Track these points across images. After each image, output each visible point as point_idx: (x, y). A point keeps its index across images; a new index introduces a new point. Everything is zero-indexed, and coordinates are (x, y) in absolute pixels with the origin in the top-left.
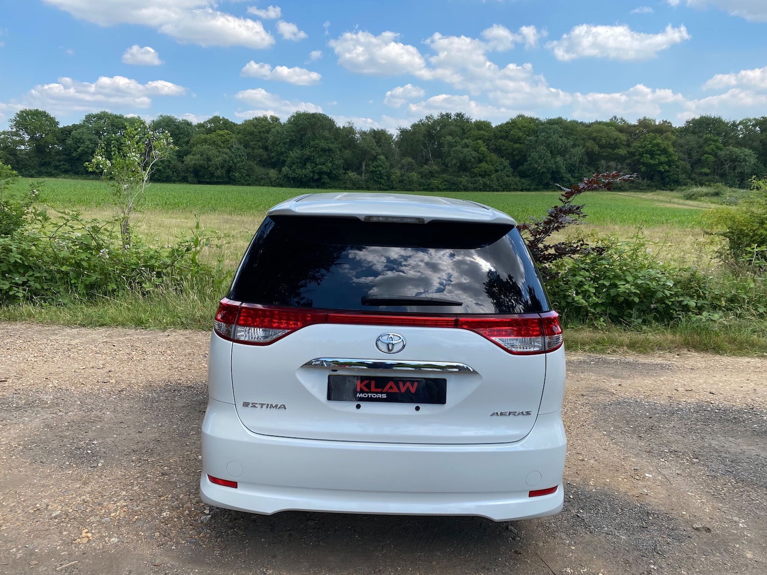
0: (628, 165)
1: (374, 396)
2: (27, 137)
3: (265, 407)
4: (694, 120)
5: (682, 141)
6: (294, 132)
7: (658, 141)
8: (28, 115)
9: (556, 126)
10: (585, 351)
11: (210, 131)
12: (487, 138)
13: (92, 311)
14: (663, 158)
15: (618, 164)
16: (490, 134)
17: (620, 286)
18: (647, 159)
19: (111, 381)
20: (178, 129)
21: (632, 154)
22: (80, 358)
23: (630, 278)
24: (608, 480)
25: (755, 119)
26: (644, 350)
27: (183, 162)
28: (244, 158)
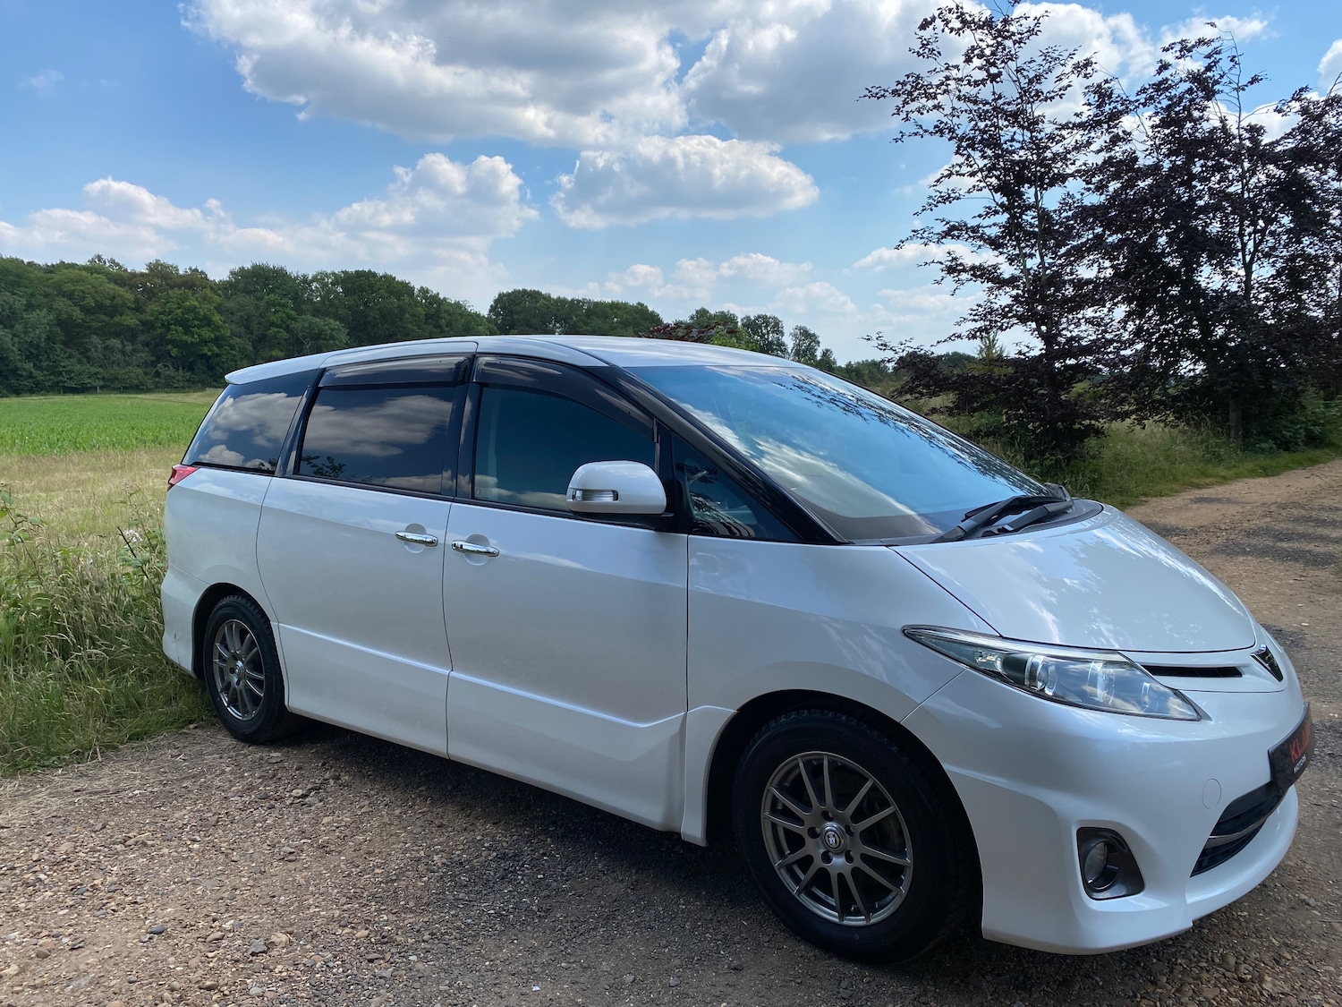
0: (146, 344)
4: (242, 269)
5: (230, 304)
7: (192, 303)
14: (206, 333)
15: (126, 343)
18: (177, 333)
21: (148, 326)
25: (334, 274)
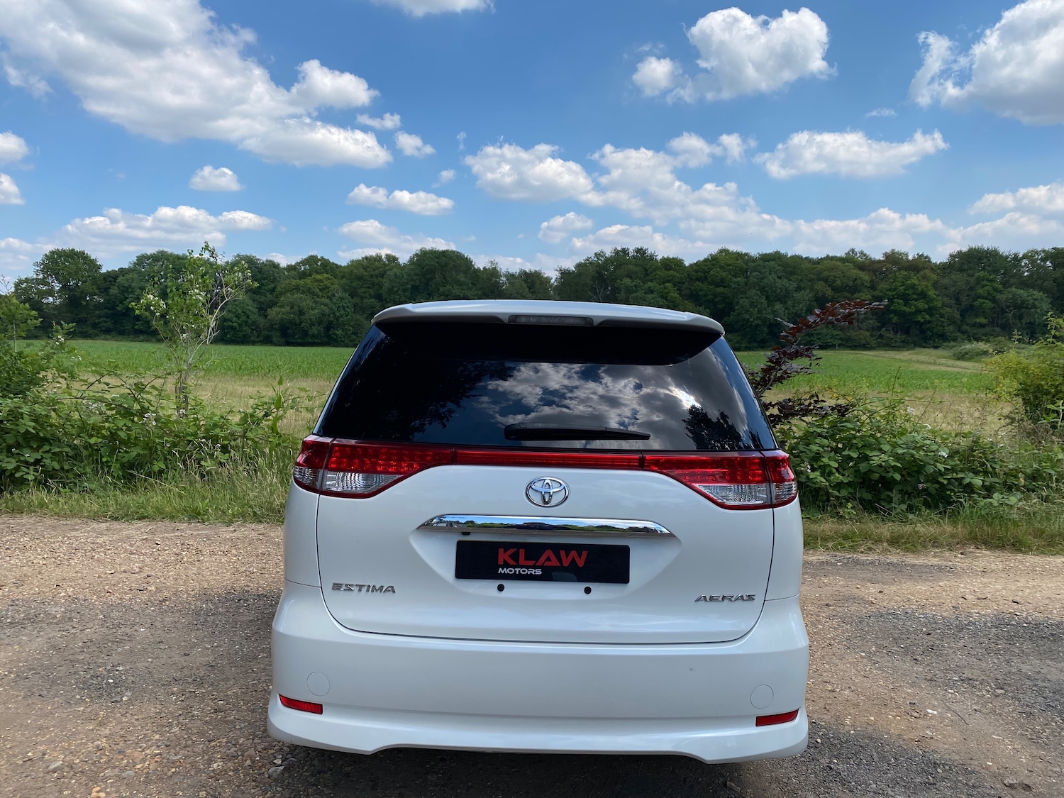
1: (524, 571)
2: (57, 286)
3: (364, 589)
4: (960, 253)
5: (946, 281)
6: (417, 275)
7: (913, 281)
8: (60, 257)
9: (772, 263)
10: (828, 549)
11: (303, 275)
12: (677, 280)
13: (129, 499)
14: (921, 304)
16: (682, 276)
17: (873, 458)
18: (899, 305)
19: (150, 588)
20: (260, 272)
22: (108, 560)
23: (886, 447)
24: (872, 718)
25: (1044, 251)
26: (913, 547)
27: (266, 316)
28: (349, 310)
